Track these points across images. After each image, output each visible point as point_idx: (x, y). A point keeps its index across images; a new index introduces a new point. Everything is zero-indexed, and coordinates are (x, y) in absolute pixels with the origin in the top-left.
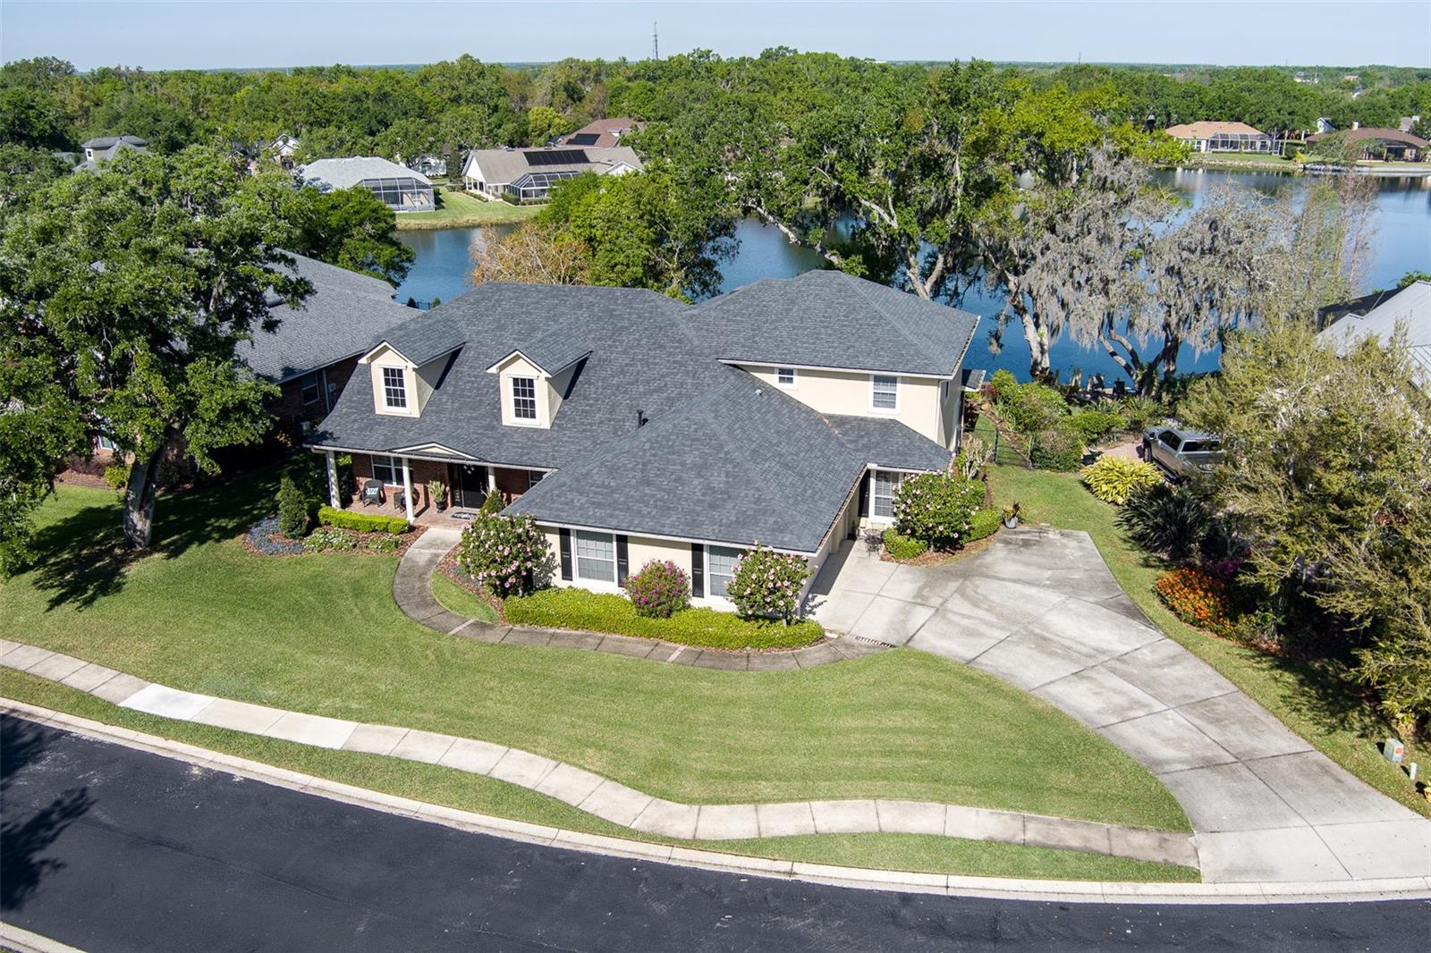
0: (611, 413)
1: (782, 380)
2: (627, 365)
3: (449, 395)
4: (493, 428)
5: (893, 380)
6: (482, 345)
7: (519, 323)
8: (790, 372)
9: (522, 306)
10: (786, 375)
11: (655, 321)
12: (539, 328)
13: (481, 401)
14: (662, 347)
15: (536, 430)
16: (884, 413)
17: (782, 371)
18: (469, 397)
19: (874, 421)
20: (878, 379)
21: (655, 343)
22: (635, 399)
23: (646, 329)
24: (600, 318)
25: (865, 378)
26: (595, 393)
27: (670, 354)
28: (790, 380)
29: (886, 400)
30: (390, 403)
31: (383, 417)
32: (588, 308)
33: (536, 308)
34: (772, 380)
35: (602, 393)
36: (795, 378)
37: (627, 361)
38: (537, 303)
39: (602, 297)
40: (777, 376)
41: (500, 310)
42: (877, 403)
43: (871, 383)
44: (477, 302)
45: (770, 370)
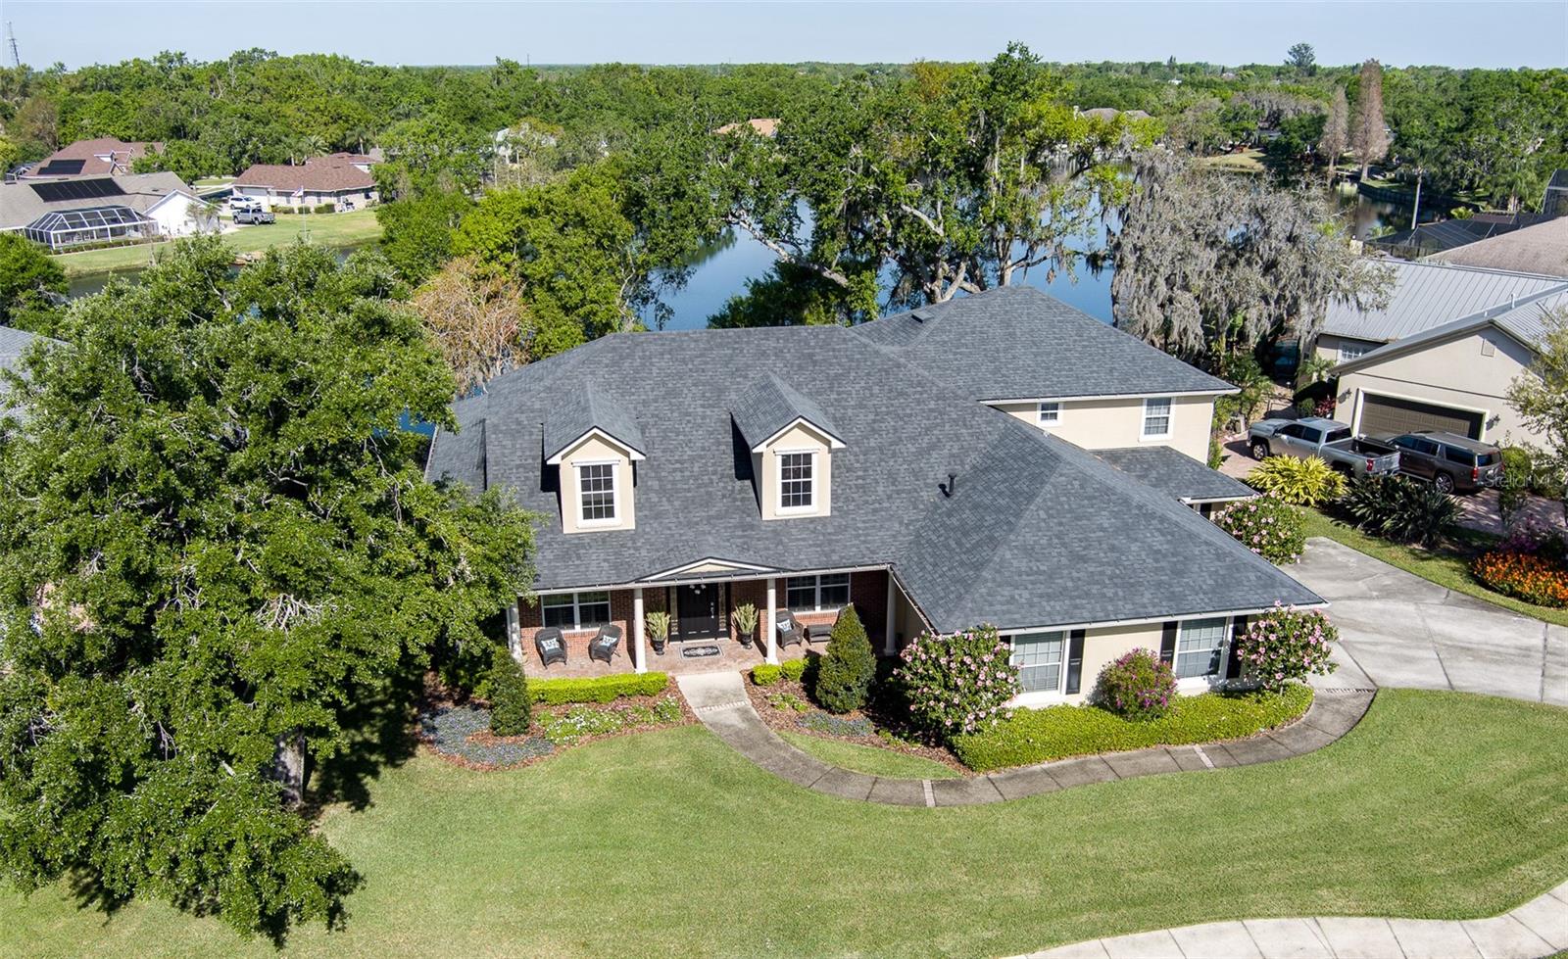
0: (893, 484)
1: (1044, 416)
2: (874, 421)
3: (656, 492)
4: (752, 527)
5: (1167, 402)
6: (661, 419)
7: (694, 385)
8: (1055, 406)
9: (684, 362)
10: (1050, 411)
11: (873, 363)
12: (727, 388)
13: (709, 493)
14: (901, 394)
15: (812, 520)
16: (1156, 440)
17: (1044, 407)
18: (689, 490)
19: (1145, 450)
20: (1151, 403)
21: (891, 391)
22: (911, 462)
23: (868, 374)
24: (800, 367)
25: (1137, 402)
26: (858, 462)
27: (919, 402)
28: (1055, 416)
29: (1158, 426)
30: (587, 515)
31: (578, 536)
32: (776, 355)
33: (706, 363)
34: (1033, 418)
35: (866, 461)
36: (1060, 412)
37: (871, 417)
38: (701, 355)
39: (787, 341)
40: (1039, 413)
41: (655, 371)
42: (1148, 431)
43: (1144, 408)
44: (614, 363)
45: (1032, 407)
